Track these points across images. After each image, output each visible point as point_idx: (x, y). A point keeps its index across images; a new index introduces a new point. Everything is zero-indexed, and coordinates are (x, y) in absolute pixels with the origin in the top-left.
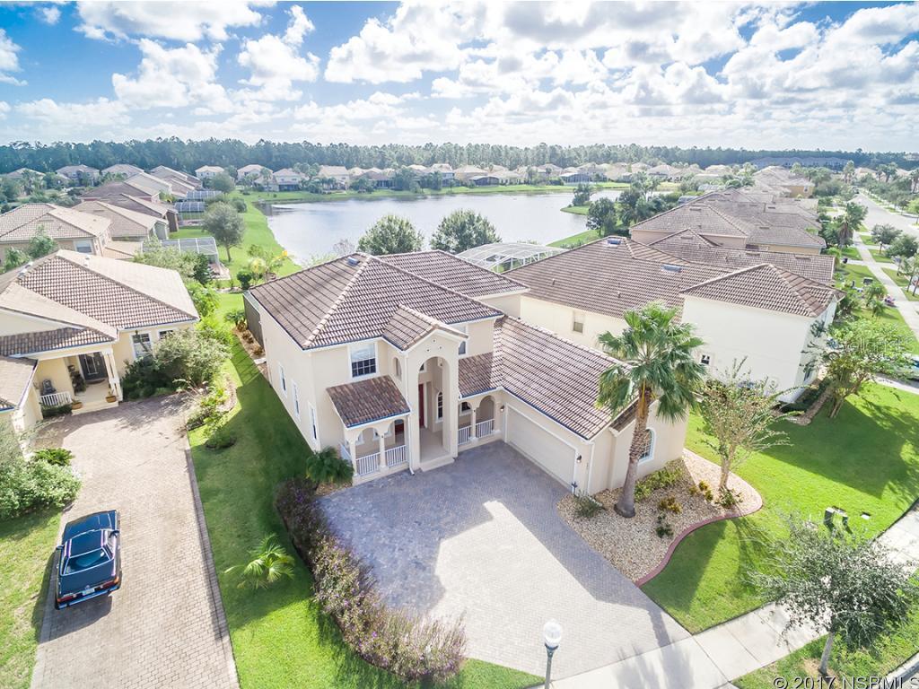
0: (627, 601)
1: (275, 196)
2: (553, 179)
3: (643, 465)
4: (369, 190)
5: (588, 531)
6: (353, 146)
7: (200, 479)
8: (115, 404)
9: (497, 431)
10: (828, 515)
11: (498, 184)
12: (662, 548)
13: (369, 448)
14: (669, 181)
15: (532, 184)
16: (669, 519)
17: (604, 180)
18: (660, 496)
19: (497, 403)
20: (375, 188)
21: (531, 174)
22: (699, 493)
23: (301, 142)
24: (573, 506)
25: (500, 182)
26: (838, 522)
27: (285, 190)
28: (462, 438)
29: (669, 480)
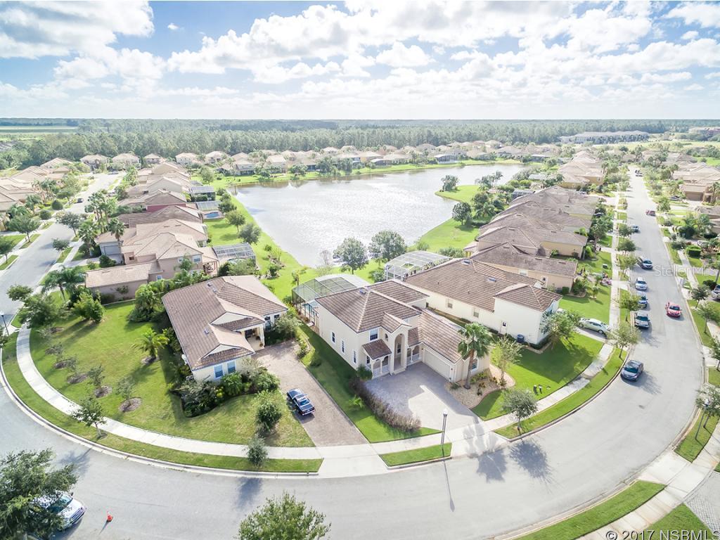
0: (466, 414)
2: (430, 160)
3: (473, 371)
5: (455, 393)
7: (316, 378)
8: (263, 348)
9: (420, 358)
10: (535, 388)
12: (479, 399)
13: (377, 366)
14: (513, 158)
15: (415, 163)
16: (482, 389)
17: (467, 158)
18: (480, 382)
19: (420, 347)
20: (306, 171)
21: (413, 156)
22: (494, 380)
24: (449, 386)
25: (392, 163)
26: (538, 390)
28: (409, 361)
29: (483, 376)
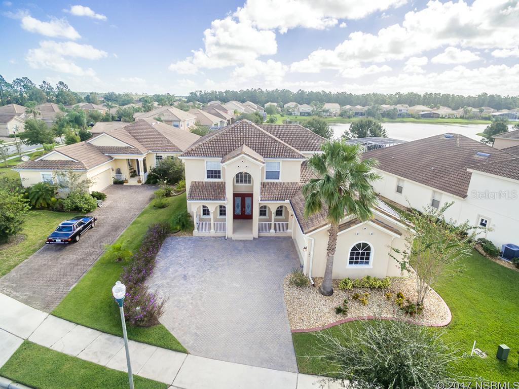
1: (296, 118)
2: (484, 116)
4: (349, 117)
6: (349, 93)
8: (140, 184)
9: (289, 231)
11: (438, 117)
12: (331, 320)
15: (466, 118)
16: (355, 306)
19: (290, 212)
20: (354, 116)
21: (466, 112)
23: (320, 91)
25: (441, 116)
27: (303, 115)
